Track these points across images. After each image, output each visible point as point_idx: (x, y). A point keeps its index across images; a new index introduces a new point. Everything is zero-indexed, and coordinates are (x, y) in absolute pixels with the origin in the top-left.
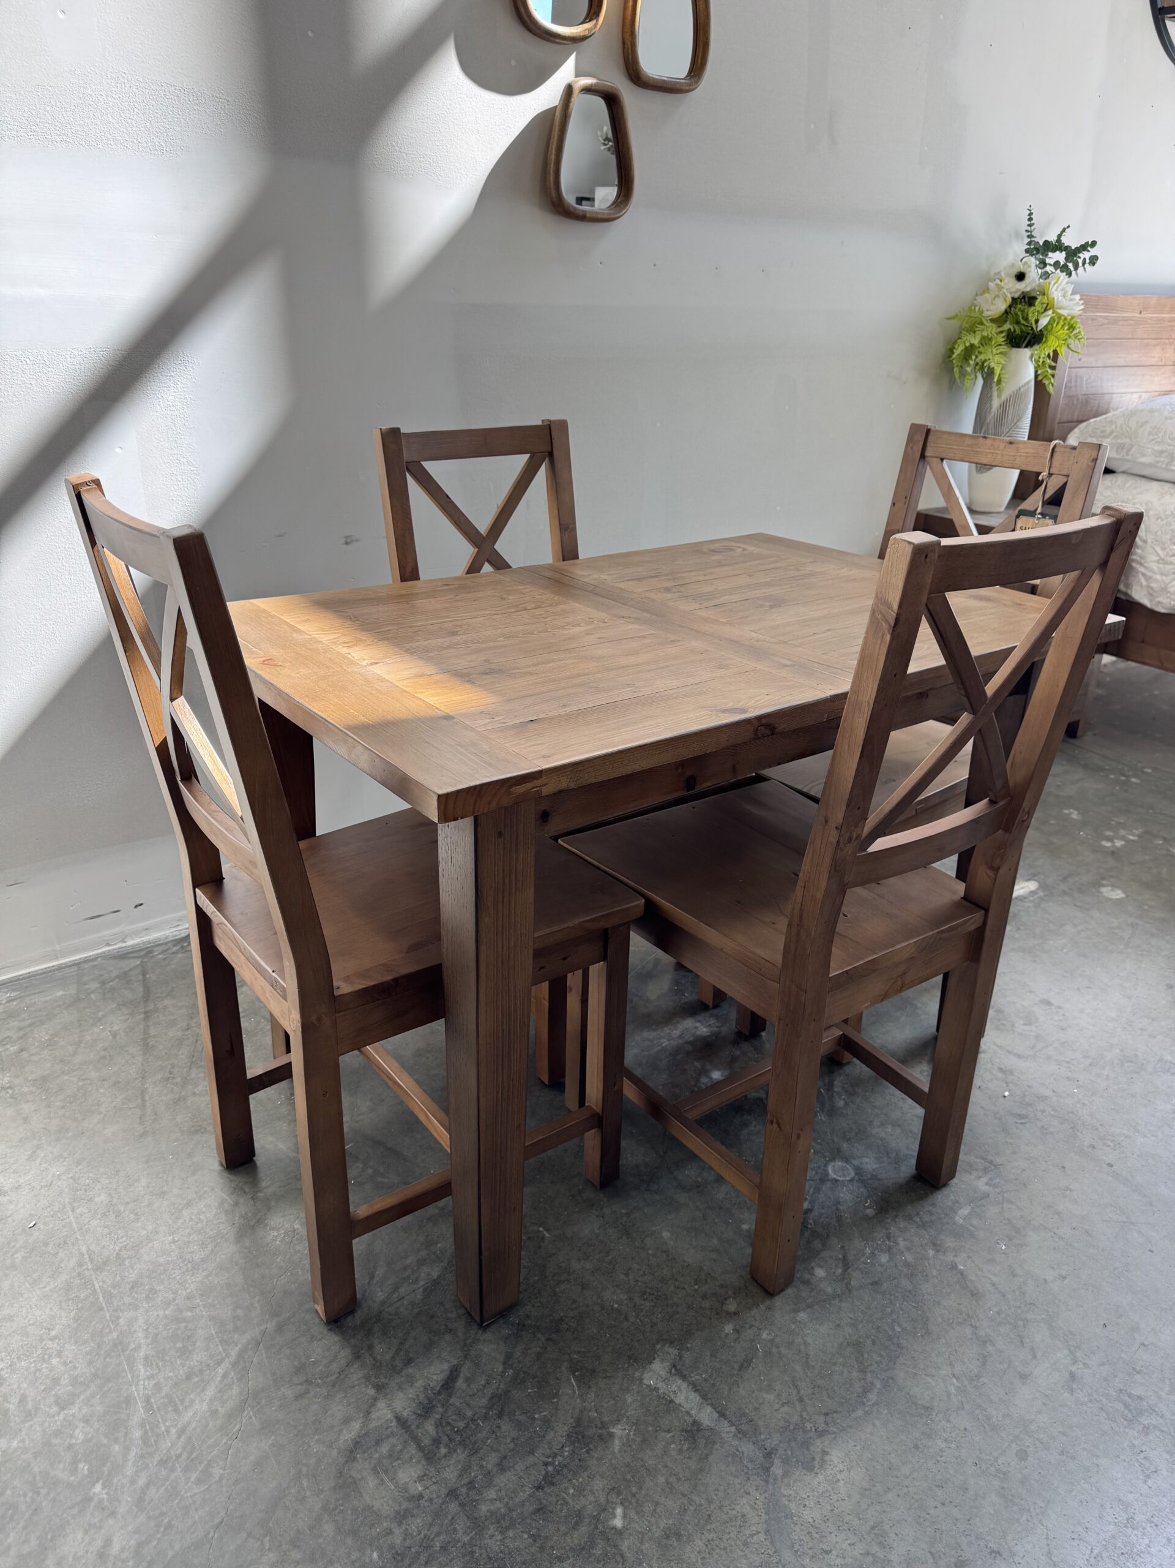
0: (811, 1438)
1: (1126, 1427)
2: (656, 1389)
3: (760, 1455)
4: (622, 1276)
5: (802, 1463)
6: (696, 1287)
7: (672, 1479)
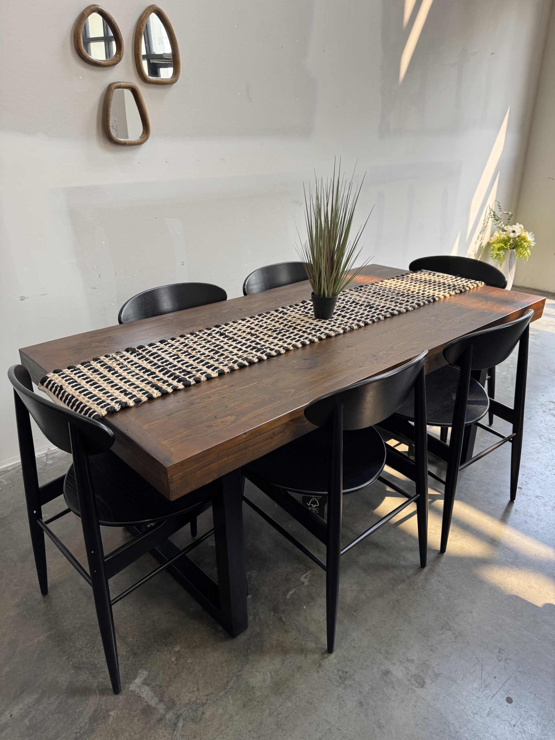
0: (199, 707)
1: (337, 687)
2: (135, 691)
3: (174, 717)
4: (131, 639)
5: (192, 719)
6: (164, 640)
7: (132, 734)
